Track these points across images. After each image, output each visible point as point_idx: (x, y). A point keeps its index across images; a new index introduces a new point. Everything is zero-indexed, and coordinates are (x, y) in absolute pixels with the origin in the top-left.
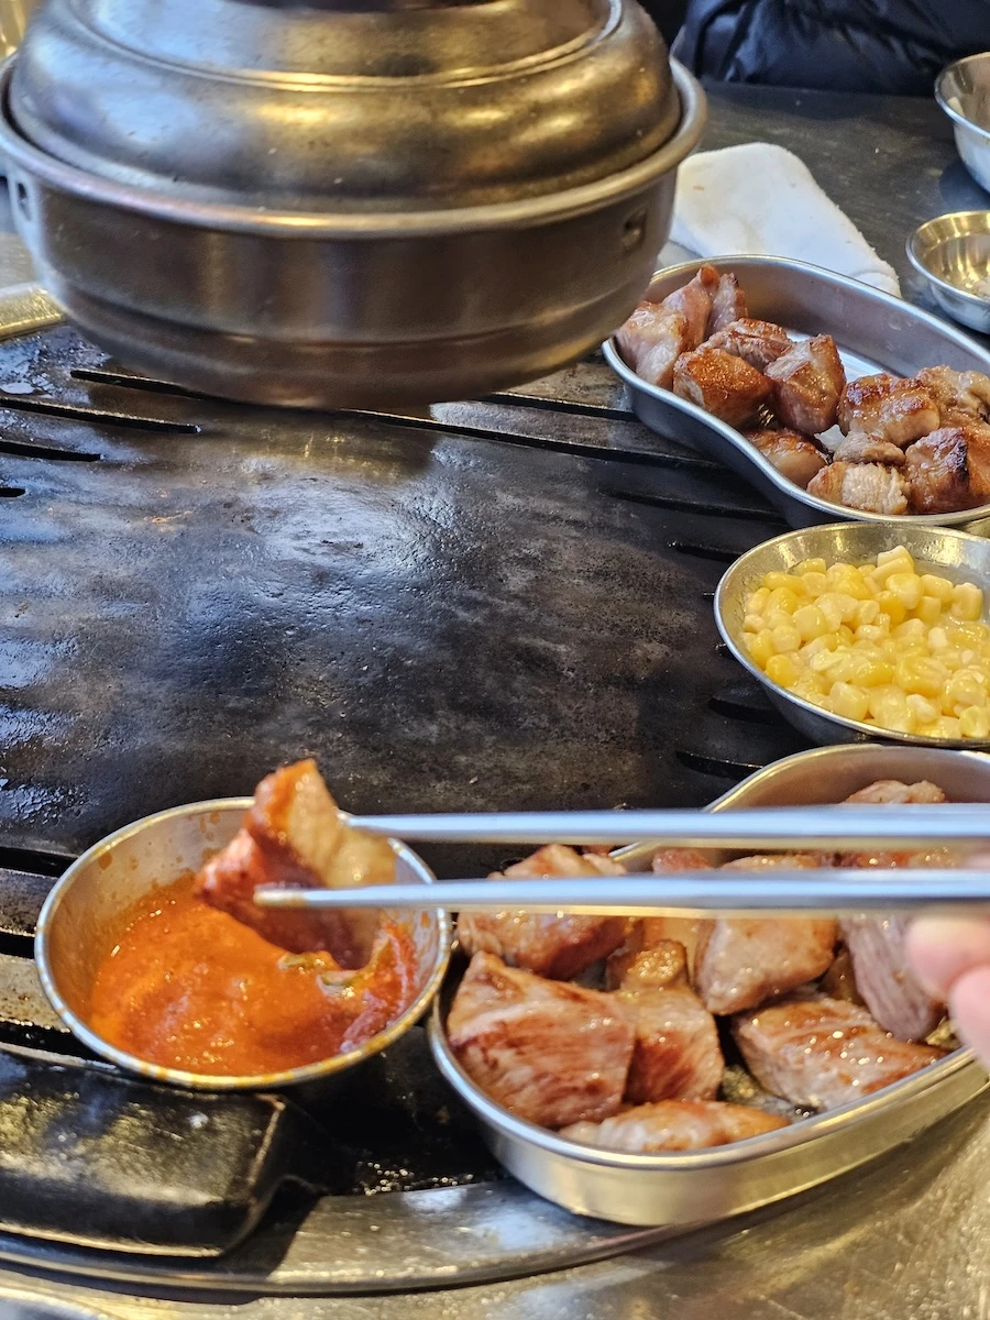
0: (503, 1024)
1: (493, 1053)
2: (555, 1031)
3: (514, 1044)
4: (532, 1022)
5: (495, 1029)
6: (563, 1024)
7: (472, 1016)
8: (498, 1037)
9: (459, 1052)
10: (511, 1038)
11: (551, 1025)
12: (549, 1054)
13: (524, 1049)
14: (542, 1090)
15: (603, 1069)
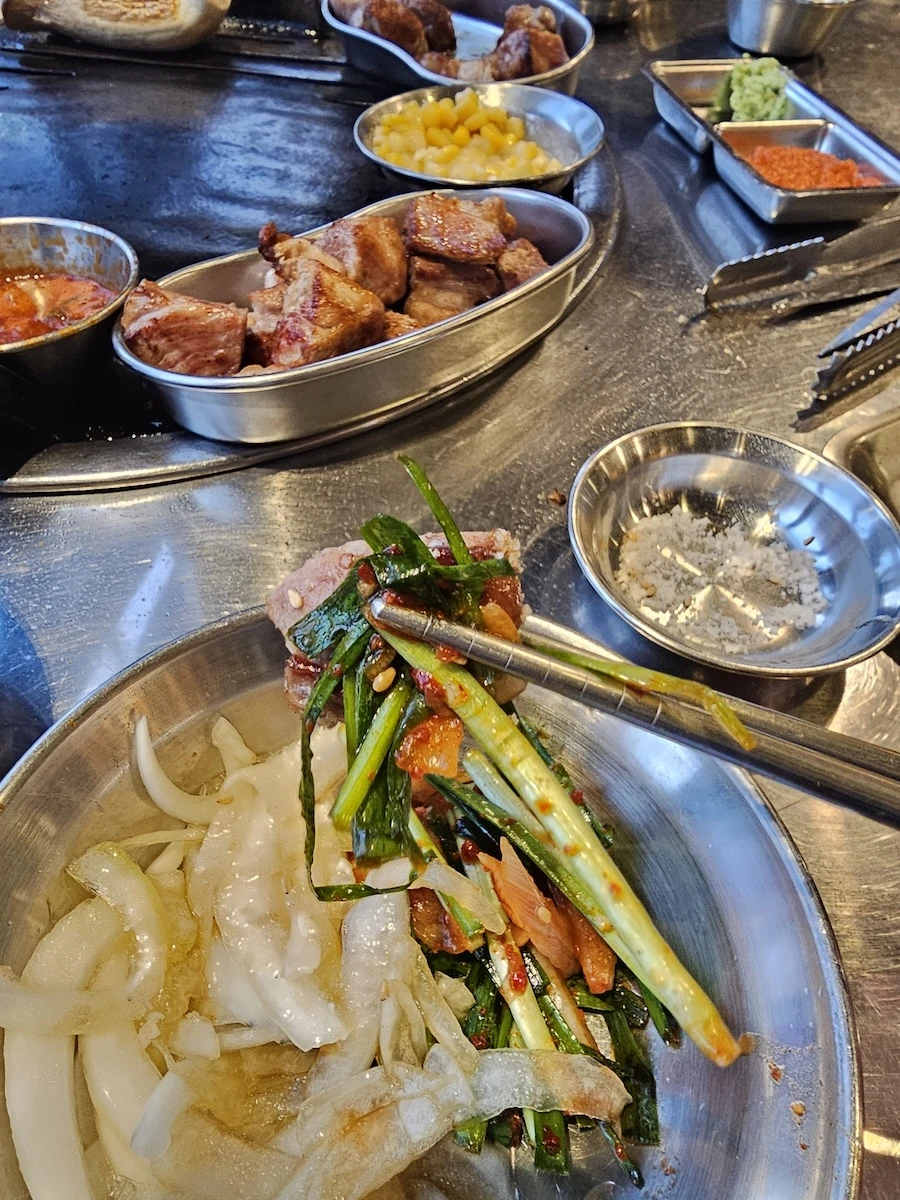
0: (155, 320)
1: (153, 343)
2: (191, 322)
3: (165, 334)
4: (173, 318)
5: (151, 324)
6: (196, 318)
7: (135, 318)
8: (155, 330)
9: (131, 344)
10: (162, 329)
11: (187, 319)
12: (190, 339)
13: (173, 337)
14: (187, 364)
15: (225, 347)
